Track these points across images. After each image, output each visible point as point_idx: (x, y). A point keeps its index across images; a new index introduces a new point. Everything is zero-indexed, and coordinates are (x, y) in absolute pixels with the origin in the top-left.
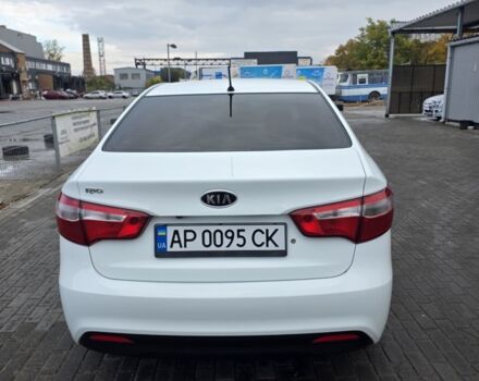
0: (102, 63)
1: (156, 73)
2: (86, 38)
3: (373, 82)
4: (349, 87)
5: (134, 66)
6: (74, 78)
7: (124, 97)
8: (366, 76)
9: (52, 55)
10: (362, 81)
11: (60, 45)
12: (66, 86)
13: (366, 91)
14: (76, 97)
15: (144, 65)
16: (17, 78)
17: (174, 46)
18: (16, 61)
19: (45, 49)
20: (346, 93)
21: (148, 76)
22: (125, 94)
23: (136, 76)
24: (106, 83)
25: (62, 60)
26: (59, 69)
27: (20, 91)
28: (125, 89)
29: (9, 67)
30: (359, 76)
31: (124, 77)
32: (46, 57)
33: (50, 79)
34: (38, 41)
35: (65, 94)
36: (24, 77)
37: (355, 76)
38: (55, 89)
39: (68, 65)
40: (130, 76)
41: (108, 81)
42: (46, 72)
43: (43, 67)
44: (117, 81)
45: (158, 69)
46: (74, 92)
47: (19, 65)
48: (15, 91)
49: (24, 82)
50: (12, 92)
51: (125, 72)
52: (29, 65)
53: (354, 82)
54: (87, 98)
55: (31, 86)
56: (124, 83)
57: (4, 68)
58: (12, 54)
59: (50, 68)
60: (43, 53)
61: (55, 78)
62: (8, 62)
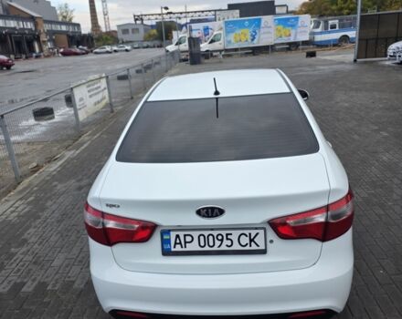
0: (107, 20)
1: (152, 26)
3: (343, 27)
4: (321, 33)
5: (134, 22)
6: (85, 35)
7: (127, 50)
8: (336, 22)
9: (65, 17)
10: (333, 27)
11: (70, 8)
12: (78, 44)
13: (336, 36)
14: (87, 53)
15: (142, 20)
16: (38, 39)
17: (167, 9)
18: (36, 25)
19: (58, 12)
20: (318, 38)
21: (146, 30)
22: (128, 48)
23: (135, 30)
24: (111, 38)
25: (74, 21)
26: (71, 29)
27: (41, 50)
28: (128, 43)
29: (31, 29)
30: (330, 22)
31: (125, 31)
32: (60, 19)
33: (64, 38)
34: (52, 5)
35: (78, 51)
36: (43, 38)
37: (326, 22)
38: (69, 47)
39: (78, 25)
40: (130, 31)
41: (112, 37)
42: (61, 32)
43: (58, 28)
44: (120, 36)
45: (154, 23)
46: (85, 48)
47: (39, 28)
48: (37, 50)
49: (44, 42)
50: (34, 51)
51: (126, 28)
52: (47, 27)
53: (326, 28)
54: (96, 53)
55: (49, 45)
56: (126, 38)
57: (27, 32)
58: (32, 19)
59: (64, 28)
60: (57, 16)
61: (69, 37)
62: (29, 25)
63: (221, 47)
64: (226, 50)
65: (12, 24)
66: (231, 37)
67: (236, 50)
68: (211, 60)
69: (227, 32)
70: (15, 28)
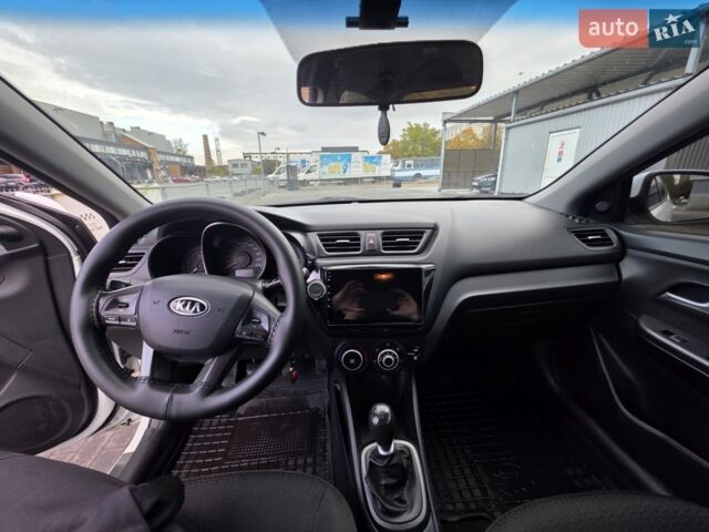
0: (219, 156)
2: (205, 137)
3: (416, 166)
4: (399, 171)
5: (242, 157)
6: (198, 167)
7: (235, 181)
8: (411, 162)
9: (179, 150)
10: (409, 166)
11: (185, 142)
12: (191, 173)
13: (412, 173)
14: (198, 181)
15: (250, 157)
16: (151, 167)
17: (263, 134)
18: (149, 154)
19: (173, 145)
20: (397, 175)
21: (253, 166)
22: (235, 178)
23: (244, 165)
24: (222, 170)
25: (188, 154)
26: (185, 161)
27: (154, 177)
28: (237, 175)
29: (143, 158)
30: (407, 162)
31: (235, 166)
32: (175, 152)
33: (178, 168)
34: (167, 138)
35: (189, 178)
36: (156, 166)
37: (404, 162)
38: (182, 175)
39: (192, 158)
40: (240, 165)
41: (224, 169)
42: (175, 163)
43: (172, 159)
44: (231, 169)
45: (260, 160)
46: (197, 177)
47: (152, 157)
48: (150, 176)
49: (157, 170)
50: (147, 178)
51: (236, 162)
52: (160, 157)
53: (403, 166)
54: (207, 181)
55: (163, 173)
56: (235, 171)
57: (139, 160)
58: (146, 149)
59: (177, 159)
60: (172, 149)
61: (181, 166)
62: (143, 155)
63: (317, 177)
64: (322, 180)
65: (124, 152)
66: (326, 169)
67: (330, 180)
68: (308, 187)
69: (322, 164)
70: (127, 156)
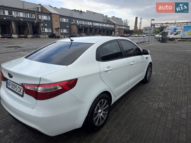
0: (140, 26)
2: (137, 18)
5: (150, 26)
6: (130, 30)
7: (144, 36)
9: (125, 24)
11: (128, 21)
12: (127, 33)
14: (129, 36)
15: (154, 26)
16: (114, 31)
18: (115, 26)
19: (124, 22)
21: (154, 29)
22: (144, 35)
23: (150, 29)
24: (140, 32)
25: (128, 25)
26: (126, 28)
27: (114, 34)
29: (113, 28)
31: (146, 30)
33: (123, 31)
34: (122, 20)
35: (126, 35)
36: (116, 30)
38: (124, 34)
39: (129, 27)
40: (148, 30)
42: (122, 29)
43: (122, 27)
44: (144, 31)
45: (159, 27)
46: (129, 35)
47: (116, 27)
48: (113, 34)
49: (116, 32)
50: (112, 35)
51: (147, 28)
52: (118, 27)
54: (132, 37)
55: (118, 33)
56: (146, 32)
57: (111, 28)
58: (114, 24)
59: (124, 28)
60: (123, 23)
61: (124, 30)
62: (113, 26)
63: (180, 37)
64: (182, 38)
65: (108, 26)
66: (186, 33)
67: (187, 38)
69: (184, 31)
70: (108, 27)
